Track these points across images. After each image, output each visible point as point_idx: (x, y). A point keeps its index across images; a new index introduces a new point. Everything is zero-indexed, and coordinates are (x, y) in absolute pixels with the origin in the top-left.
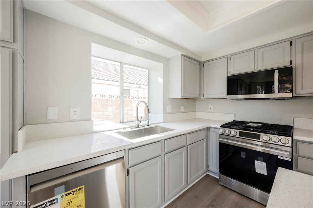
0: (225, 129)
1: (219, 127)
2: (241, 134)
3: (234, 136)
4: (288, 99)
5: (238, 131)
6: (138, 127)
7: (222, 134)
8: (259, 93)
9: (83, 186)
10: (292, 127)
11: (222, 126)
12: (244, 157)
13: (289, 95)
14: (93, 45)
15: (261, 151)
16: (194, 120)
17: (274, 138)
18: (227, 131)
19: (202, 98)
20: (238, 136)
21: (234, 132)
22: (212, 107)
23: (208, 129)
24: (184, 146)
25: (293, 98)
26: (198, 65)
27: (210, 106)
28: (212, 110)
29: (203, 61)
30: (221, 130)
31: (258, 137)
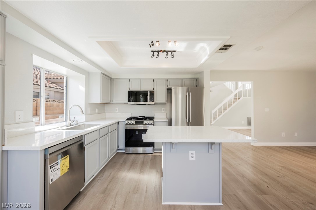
0: (128, 121)
1: (125, 121)
2: (136, 122)
3: (133, 124)
4: (153, 104)
5: (135, 121)
6: (70, 125)
7: (127, 124)
8: (141, 102)
9: (68, 155)
10: (154, 117)
11: (127, 120)
12: (137, 134)
13: (153, 103)
14: (34, 56)
15: (142, 129)
16: (104, 119)
17: (148, 122)
18: (129, 122)
19: (112, 103)
20: (134, 124)
21: (133, 122)
22: (118, 109)
23: (118, 123)
24: (108, 134)
25: (154, 104)
26: (110, 80)
27: (116, 109)
28: (117, 111)
29: (113, 78)
30: (127, 122)
31: (143, 122)
